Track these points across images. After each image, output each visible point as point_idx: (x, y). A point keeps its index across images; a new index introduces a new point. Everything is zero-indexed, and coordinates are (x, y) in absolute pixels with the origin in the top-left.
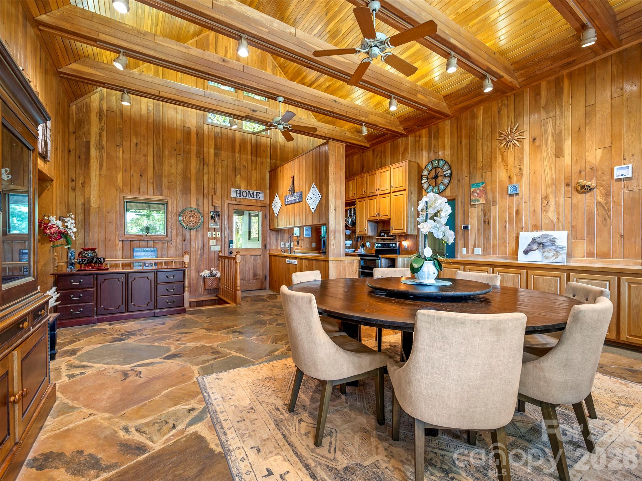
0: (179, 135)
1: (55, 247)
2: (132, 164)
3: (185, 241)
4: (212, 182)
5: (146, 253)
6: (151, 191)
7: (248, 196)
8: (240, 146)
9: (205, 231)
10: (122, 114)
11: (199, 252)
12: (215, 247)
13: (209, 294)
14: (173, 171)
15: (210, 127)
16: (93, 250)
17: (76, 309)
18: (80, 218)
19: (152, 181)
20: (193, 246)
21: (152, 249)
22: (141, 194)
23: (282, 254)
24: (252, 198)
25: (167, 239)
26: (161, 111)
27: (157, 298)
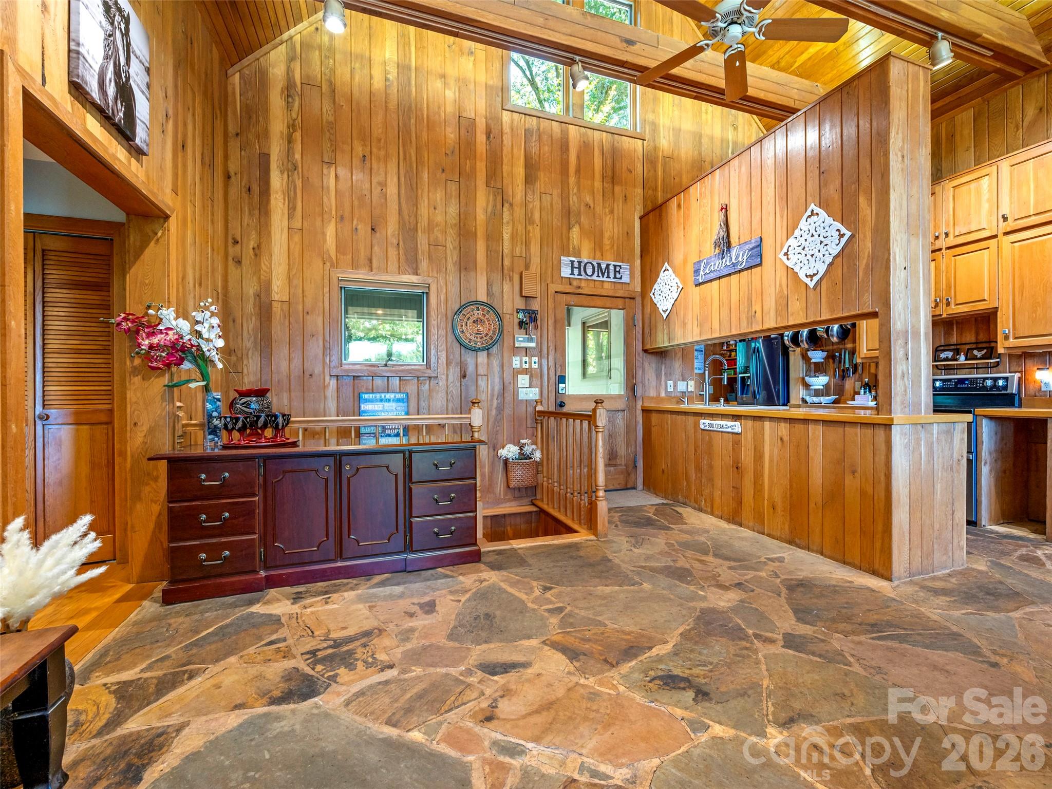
0: (451, 135)
1: (174, 386)
2: (356, 203)
3: (464, 376)
4: (519, 243)
5: (386, 404)
6: (393, 265)
7: (596, 274)
8: (578, 157)
9: (506, 355)
10: (334, 91)
11: (495, 402)
12: (527, 392)
13: (515, 498)
14: (439, 218)
15: (516, 115)
16: (261, 393)
17: (214, 551)
18: (251, 326)
19: (395, 242)
20: (481, 389)
21: (399, 396)
22: (374, 271)
23: (682, 406)
24: (605, 279)
25: (429, 373)
26: (413, 82)
27: (411, 523)
